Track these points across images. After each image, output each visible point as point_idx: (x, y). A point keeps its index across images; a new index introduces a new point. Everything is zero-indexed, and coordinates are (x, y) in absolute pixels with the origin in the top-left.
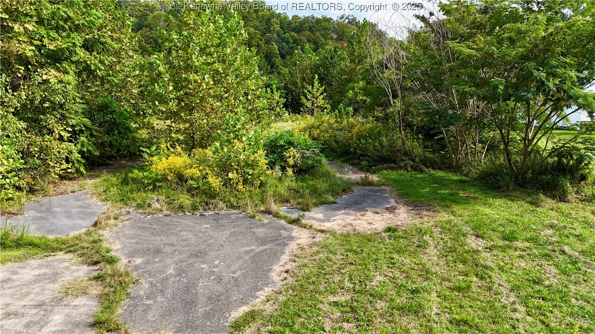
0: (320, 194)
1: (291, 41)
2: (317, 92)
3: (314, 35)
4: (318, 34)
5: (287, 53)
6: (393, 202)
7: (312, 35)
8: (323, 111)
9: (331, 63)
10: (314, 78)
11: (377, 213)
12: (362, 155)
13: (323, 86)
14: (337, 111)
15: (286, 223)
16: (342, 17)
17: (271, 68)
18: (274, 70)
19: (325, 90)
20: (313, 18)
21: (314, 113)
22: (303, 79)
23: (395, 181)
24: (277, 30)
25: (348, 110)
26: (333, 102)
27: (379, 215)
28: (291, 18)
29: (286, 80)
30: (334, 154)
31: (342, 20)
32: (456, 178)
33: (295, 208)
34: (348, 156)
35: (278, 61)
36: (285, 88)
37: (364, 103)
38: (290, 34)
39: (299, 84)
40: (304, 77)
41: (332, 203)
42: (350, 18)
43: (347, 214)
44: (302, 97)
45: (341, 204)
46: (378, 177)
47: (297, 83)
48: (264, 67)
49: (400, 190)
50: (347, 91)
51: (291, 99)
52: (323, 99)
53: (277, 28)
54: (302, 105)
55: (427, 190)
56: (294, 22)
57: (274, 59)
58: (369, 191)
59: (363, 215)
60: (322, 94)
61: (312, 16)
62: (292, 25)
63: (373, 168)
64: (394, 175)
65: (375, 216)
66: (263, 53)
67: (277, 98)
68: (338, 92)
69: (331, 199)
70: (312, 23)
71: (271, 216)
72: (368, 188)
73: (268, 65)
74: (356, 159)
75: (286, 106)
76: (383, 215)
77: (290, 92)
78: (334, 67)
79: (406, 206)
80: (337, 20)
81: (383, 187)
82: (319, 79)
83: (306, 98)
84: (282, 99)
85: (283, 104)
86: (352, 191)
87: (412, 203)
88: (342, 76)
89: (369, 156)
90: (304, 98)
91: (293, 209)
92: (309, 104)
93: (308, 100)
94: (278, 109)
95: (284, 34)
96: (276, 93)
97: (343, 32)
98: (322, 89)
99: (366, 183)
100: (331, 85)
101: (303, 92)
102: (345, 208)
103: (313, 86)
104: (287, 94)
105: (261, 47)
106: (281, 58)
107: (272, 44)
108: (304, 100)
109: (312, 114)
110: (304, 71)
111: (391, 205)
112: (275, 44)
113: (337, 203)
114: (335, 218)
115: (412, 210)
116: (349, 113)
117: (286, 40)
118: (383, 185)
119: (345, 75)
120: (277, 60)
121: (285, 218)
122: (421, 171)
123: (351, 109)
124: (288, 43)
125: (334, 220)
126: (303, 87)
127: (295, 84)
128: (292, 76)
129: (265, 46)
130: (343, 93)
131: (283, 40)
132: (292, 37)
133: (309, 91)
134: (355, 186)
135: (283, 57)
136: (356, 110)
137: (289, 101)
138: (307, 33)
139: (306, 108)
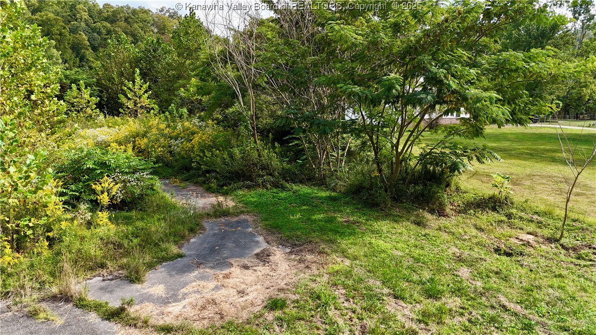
0: (156, 244)
1: (104, 31)
2: (140, 89)
3: (131, 27)
4: (136, 26)
5: (100, 45)
6: (262, 244)
7: (129, 27)
8: (148, 112)
9: (154, 57)
10: (134, 73)
11: (246, 267)
12: (208, 172)
13: (146, 83)
14: (167, 113)
15: (98, 320)
16: (162, 10)
17: (80, 62)
18: (84, 63)
19: (150, 87)
20: (129, 8)
21: (137, 115)
22: (121, 74)
23: (257, 205)
24: (85, 19)
25: (182, 112)
26: (161, 101)
27: (250, 271)
28: (101, 7)
29: (98, 74)
30: (170, 171)
31: (162, 13)
32: (324, 194)
33: (116, 278)
34: (189, 172)
35: (89, 54)
36: (98, 84)
37: (200, 103)
38: (101, 23)
39: (117, 80)
40: (122, 72)
41: (177, 258)
42: (171, 11)
43: (203, 278)
44: (121, 96)
45: (190, 256)
46: (233, 200)
47: (114, 79)
48: (70, 59)
49: (266, 220)
50: (178, 89)
51: (106, 98)
52: (148, 98)
53: (85, 15)
54: (121, 105)
55: (299, 216)
56: (105, 11)
57: (83, 50)
58: (226, 225)
59: (227, 276)
60: (146, 92)
61: (127, 5)
62: (104, 14)
63: (225, 188)
64: (252, 196)
65: (245, 275)
66: (68, 44)
67: (87, 96)
68: (166, 90)
69: (174, 249)
70: (128, 14)
71: (70, 305)
72: (223, 220)
73: (76, 58)
74: (199, 176)
75: (100, 106)
76: (255, 271)
77: (105, 89)
78: (159, 61)
79: (280, 246)
80: (156, 13)
81: (243, 217)
82: (141, 74)
83: (126, 96)
84: (94, 98)
85: (96, 104)
86: (203, 229)
87: (287, 241)
88: (168, 71)
89: (217, 172)
90: (123, 96)
91: (111, 280)
92: (130, 104)
93: (129, 99)
94: (89, 110)
95: (94, 23)
96: (85, 91)
97: (164, 26)
98: (145, 86)
99: (219, 212)
100: (156, 82)
101: (122, 90)
102: (199, 265)
103: (134, 82)
104: (101, 92)
105: (65, 36)
106: (92, 50)
107: (80, 34)
108: (123, 99)
109: (136, 116)
110: (121, 65)
111: (262, 249)
112: (84, 34)
113: (184, 256)
114: (184, 290)
115: (291, 253)
116: (183, 115)
117: (98, 30)
118: (242, 212)
119: (172, 70)
120: (88, 52)
121: (97, 307)
122: (283, 188)
123: (185, 110)
124: (99, 33)
125: (185, 296)
126: (122, 83)
127: (110, 79)
128: (106, 70)
129: (70, 35)
130: (172, 91)
131: (94, 30)
132: (104, 27)
133: (129, 88)
134: (206, 220)
135: (95, 49)
136: (191, 112)
137: (104, 100)
138: (123, 24)
139: (126, 109)
